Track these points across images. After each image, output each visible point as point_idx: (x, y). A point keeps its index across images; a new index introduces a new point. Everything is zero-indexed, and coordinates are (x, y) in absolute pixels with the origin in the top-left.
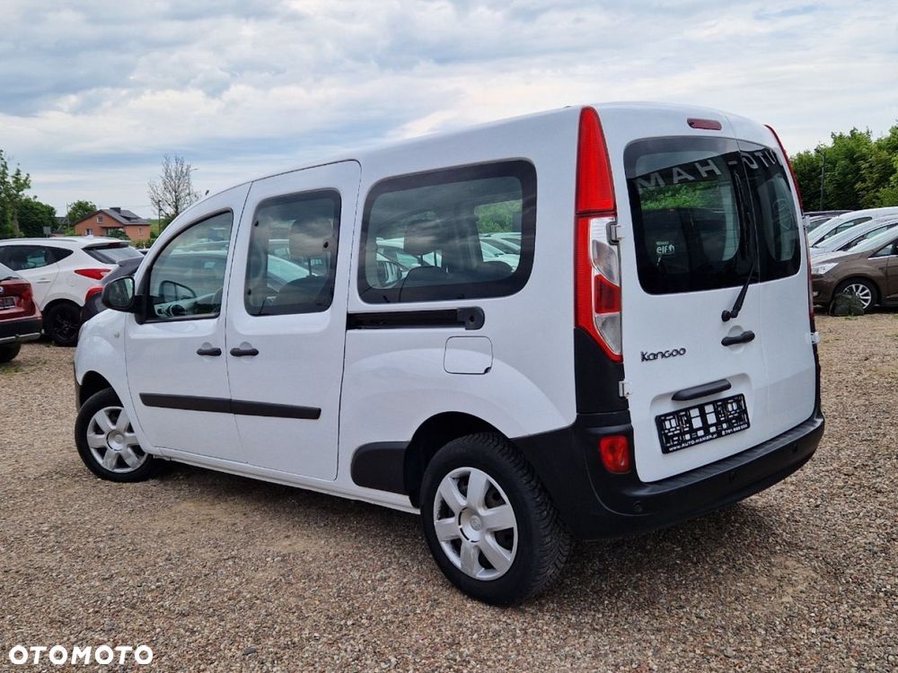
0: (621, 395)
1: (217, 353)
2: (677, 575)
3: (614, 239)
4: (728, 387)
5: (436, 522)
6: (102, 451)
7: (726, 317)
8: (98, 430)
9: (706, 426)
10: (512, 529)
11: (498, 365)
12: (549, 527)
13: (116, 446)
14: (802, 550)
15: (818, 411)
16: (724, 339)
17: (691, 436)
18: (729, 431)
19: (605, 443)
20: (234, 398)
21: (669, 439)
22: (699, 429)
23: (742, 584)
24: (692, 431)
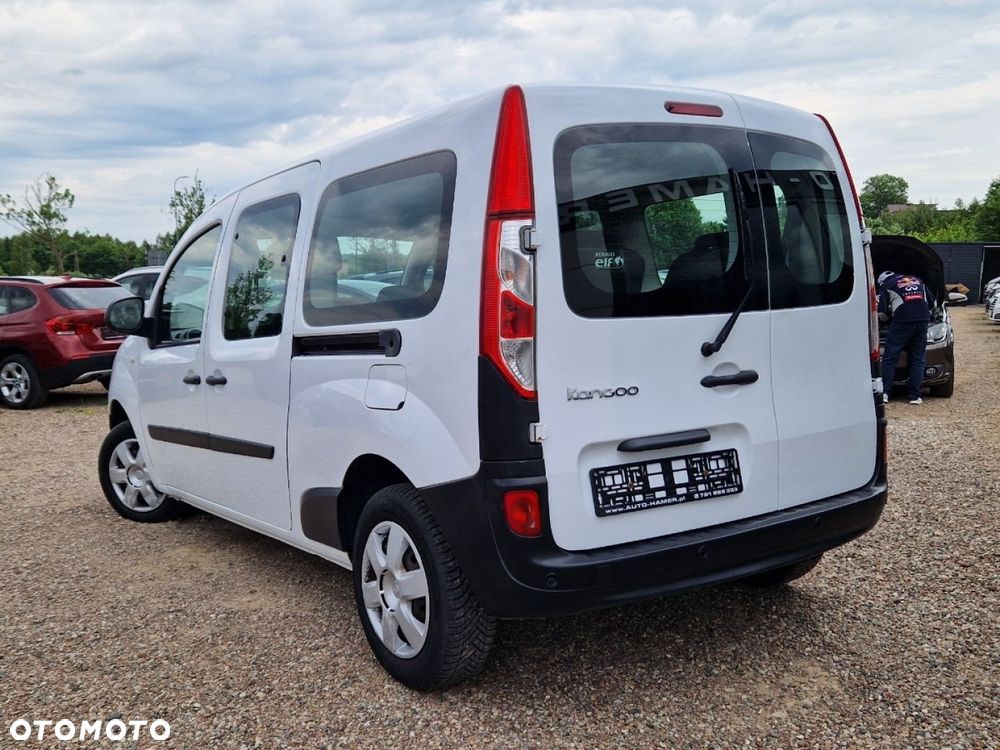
0: (532, 440)
1: (196, 381)
2: (657, 672)
3: (527, 246)
4: (707, 439)
5: (364, 584)
6: (123, 486)
7: (708, 350)
8: (120, 465)
9: (670, 487)
10: (424, 598)
11: (412, 401)
12: (462, 599)
13: (136, 482)
14: (838, 654)
15: (880, 475)
16: (705, 379)
17: (644, 497)
18: (706, 495)
19: (510, 498)
20: (212, 433)
21: (607, 498)
22: (659, 489)
23: (733, 690)
24: (647, 490)
